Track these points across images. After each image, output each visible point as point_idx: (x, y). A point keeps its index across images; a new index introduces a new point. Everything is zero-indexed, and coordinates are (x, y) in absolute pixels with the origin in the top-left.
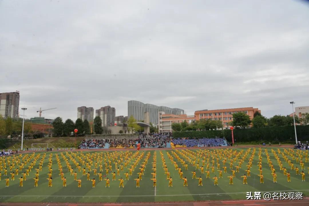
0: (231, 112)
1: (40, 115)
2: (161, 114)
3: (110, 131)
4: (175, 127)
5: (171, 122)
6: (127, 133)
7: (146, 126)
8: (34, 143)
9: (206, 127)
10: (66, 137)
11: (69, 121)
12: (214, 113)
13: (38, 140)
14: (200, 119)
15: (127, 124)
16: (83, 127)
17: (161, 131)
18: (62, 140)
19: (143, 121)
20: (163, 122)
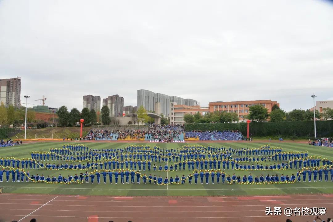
0: (248, 104)
1: (44, 103)
2: (173, 105)
3: (119, 122)
4: (188, 119)
5: (183, 113)
6: (136, 124)
7: (157, 117)
8: (38, 133)
9: (221, 120)
10: (72, 128)
11: (74, 110)
12: (229, 105)
13: (42, 130)
14: (214, 110)
15: (136, 115)
16: (89, 116)
17: (172, 123)
18: (67, 131)
19: (153, 112)
20: (175, 113)
